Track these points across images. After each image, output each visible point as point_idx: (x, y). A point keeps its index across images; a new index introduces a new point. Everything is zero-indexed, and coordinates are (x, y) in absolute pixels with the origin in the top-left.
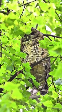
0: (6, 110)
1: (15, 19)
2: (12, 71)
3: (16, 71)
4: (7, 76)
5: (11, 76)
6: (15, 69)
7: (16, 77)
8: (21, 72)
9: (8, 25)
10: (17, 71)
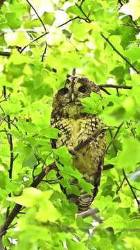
0: (30, 245)
1: (25, 64)
2: (35, 167)
3: (43, 167)
4: (25, 179)
5: (34, 177)
6: (39, 164)
7: (44, 179)
8: (52, 167)
9: (11, 77)
10: (45, 167)
